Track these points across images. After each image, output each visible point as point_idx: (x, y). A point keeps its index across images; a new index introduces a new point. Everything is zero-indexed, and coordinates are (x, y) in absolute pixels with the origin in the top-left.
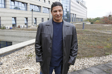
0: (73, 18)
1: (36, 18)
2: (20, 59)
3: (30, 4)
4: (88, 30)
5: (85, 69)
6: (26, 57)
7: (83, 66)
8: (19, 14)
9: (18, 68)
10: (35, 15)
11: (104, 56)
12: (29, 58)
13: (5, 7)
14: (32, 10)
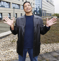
0: (44, 13)
1: (16, 14)
2: (7, 43)
3: (12, 3)
5: (55, 51)
6: (10, 42)
7: (53, 49)
8: (4, 10)
9: (5, 50)
10: (16, 11)
12: (13, 43)
14: (14, 7)
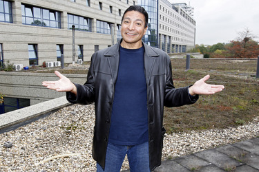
0: (164, 45)
1: (81, 46)
2: (51, 134)
3: (68, 14)
4: (198, 71)
5: (193, 155)
6: (63, 131)
7: (188, 148)
9: (47, 153)
10: (80, 38)
11: (234, 126)
12: (70, 133)
13: (12, 21)
14: (73, 26)
